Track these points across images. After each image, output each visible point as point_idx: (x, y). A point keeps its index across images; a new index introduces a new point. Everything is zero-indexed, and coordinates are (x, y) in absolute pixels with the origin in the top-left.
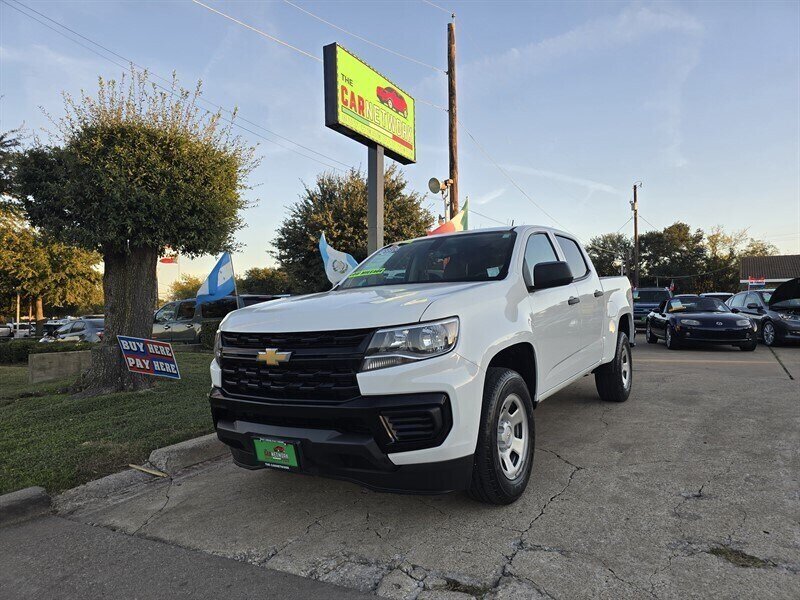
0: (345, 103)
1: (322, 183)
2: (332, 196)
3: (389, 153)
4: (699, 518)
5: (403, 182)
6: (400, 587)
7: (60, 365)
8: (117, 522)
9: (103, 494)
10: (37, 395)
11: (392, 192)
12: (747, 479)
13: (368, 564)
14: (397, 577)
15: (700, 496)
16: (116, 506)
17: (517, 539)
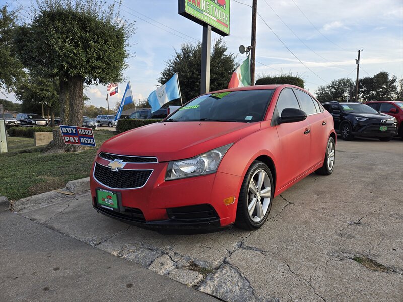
1: (184, 49)
2: (188, 56)
3: (215, 29)
4: (354, 237)
5: (225, 48)
6: (163, 265)
8: (37, 217)
10: (29, 152)
11: (219, 52)
12: (391, 216)
13: (152, 250)
14: (163, 259)
15: (358, 224)
16: (42, 208)
17: (239, 241)
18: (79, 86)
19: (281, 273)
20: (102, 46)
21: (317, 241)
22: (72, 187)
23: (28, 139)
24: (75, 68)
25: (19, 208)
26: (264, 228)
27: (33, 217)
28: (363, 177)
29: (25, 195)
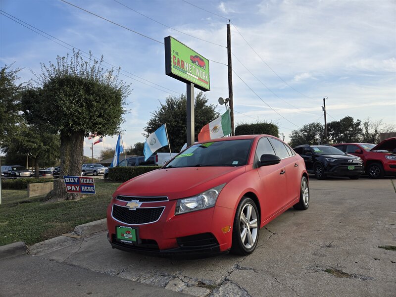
0: (175, 63)
1: (168, 101)
2: (173, 107)
3: (197, 86)
4: (326, 256)
5: (206, 100)
6: (176, 285)
7: (42, 189)
8: (54, 258)
9: (51, 246)
10: (29, 202)
11: (200, 104)
12: (355, 239)
13: (164, 276)
14: (176, 281)
15: (329, 246)
16: (57, 251)
17: (235, 265)
18: (80, 139)
19: (271, 284)
20: (103, 105)
21: (297, 260)
22: (80, 231)
23: (16, 191)
24: (79, 124)
25: (35, 251)
26: (254, 253)
27: (51, 258)
28: (334, 210)
29: (38, 240)
